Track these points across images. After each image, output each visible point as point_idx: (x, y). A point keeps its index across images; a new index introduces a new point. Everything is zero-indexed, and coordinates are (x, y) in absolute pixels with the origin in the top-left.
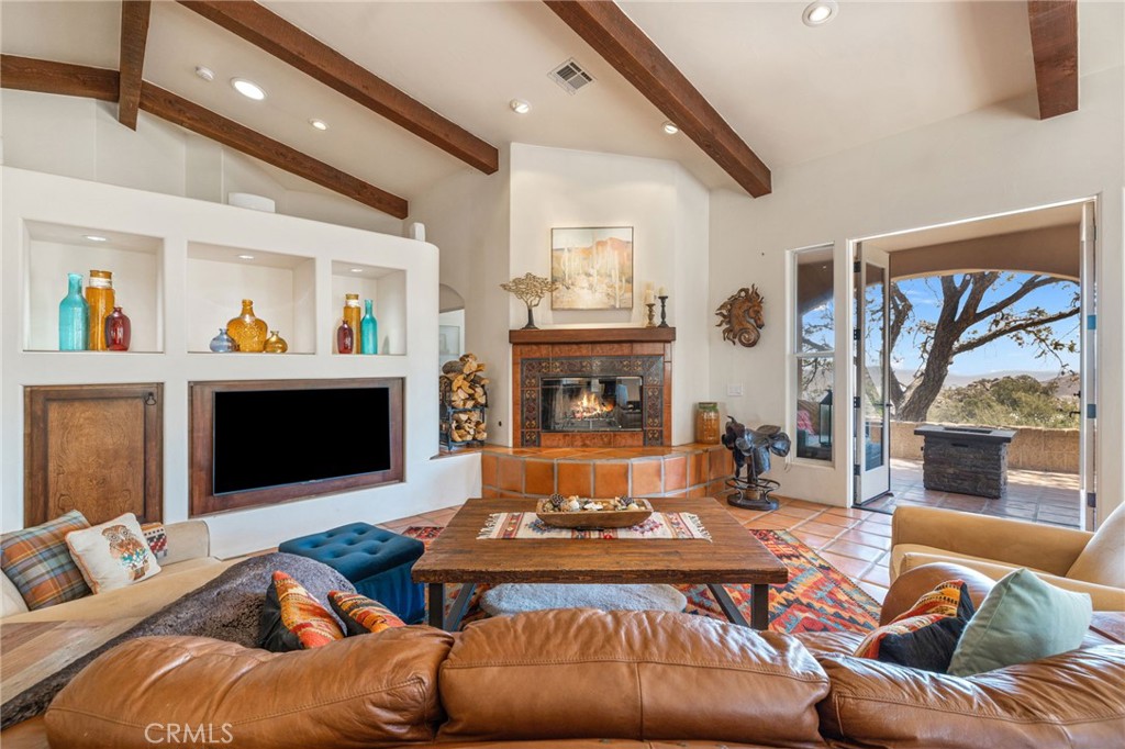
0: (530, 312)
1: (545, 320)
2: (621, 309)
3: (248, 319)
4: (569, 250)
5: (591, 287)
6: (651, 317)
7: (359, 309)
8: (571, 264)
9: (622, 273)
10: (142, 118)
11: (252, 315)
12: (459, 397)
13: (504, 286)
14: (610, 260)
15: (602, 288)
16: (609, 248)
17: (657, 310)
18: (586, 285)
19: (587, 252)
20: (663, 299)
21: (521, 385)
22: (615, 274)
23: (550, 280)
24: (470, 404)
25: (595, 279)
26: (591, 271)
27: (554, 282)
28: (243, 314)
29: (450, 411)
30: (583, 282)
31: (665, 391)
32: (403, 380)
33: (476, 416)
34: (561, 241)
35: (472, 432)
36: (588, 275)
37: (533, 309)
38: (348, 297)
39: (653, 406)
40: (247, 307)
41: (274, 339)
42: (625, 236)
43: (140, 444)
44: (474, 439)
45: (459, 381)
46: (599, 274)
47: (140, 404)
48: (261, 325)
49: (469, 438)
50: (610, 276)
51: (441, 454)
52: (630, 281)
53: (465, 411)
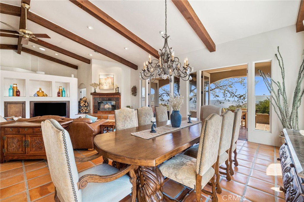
0: (95, 89)
1: (98, 91)
2: (112, 89)
3: (40, 91)
4: (102, 79)
5: (106, 85)
6: (116, 91)
7: (62, 89)
8: (103, 81)
9: (112, 83)
10: (22, 52)
11: (41, 90)
12: (82, 105)
13: (90, 85)
14: (110, 81)
15: (108, 86)
16: (109, 79)
17: (117, 90)
18: (105, 85)
19: (106, 79)
20: (118, 88)
21: (94, 103)
22: (111, 83)
23: (99, 84)
24: (84, 106)
25: (107, 84)
26: (106, 82)
27: (100, 84)
28: (40, 90)
29: (80, 107)
30: (105, 84)
31: (120, 104)
32: (69, 101)
33: (85, 108)
34: (101, 77)
35: (85, 111)
36: (106, 83)
37: (96, 89)
38: (60, 87)
39: (117, 106)
40: (40, 89)
41: (45, 94)
42: (112, 76)
43: (22, 110)
44: (85, 112)
45: (82, 102)
46: (108, 83)
47: (22, 104)
48: (43, 92)
49: (84, 112)
50: (110, 83)
51: (78, 114)
52: (113, 84)
53: (84, 107)
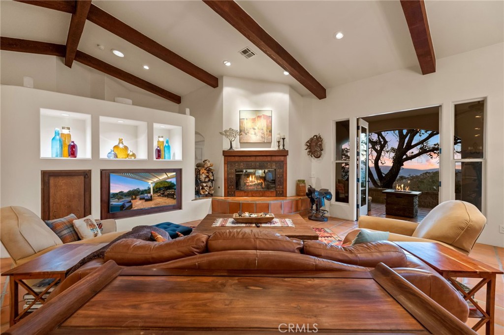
0: (231, 143)
1: (237, 147)
2: (267, 143)
3: (121, 146)
4: (247, 119)
5: (255, 134)
6: (279, 146)
7: (163, 142)
8: (248, 125)
9: (267, 128)
11: (123, 144)
12: (203, 177)
13: (221, 133)
14: (262, 123)
15: (260, 134)
16: (262, 119)
17: (281, 143)
18: (253, 133)
19: (254, 120)
20: (284, 139)
21: (227, 173)
22: (265, 129)
23: (239, 131)
24: (207, 180)
25: (257, 131)
26: (255, 128)
27: (241, 131)
28: (119, 144)
29: (199, 182)
30: (252, 132)
31: (284, 175)
32: (181, 170)
33: (209, 184)
34: (243, 116)
35: (208, 190)
36: (254, 129)
37: (232, 142)
38: (159, 137)
39: (280, 181)
40: (121, 141)
41: (131, 154)
42: (268, 114)
43: (83, 193)
44: (209, 193)
45: (203, 171)
46: (258, 129)
47: (82, 177)
48: (126, 148)
49: (207, 193)
50: (263, 129)
51: (196, 199)
52: (271, 132)
53: (205, 182)
